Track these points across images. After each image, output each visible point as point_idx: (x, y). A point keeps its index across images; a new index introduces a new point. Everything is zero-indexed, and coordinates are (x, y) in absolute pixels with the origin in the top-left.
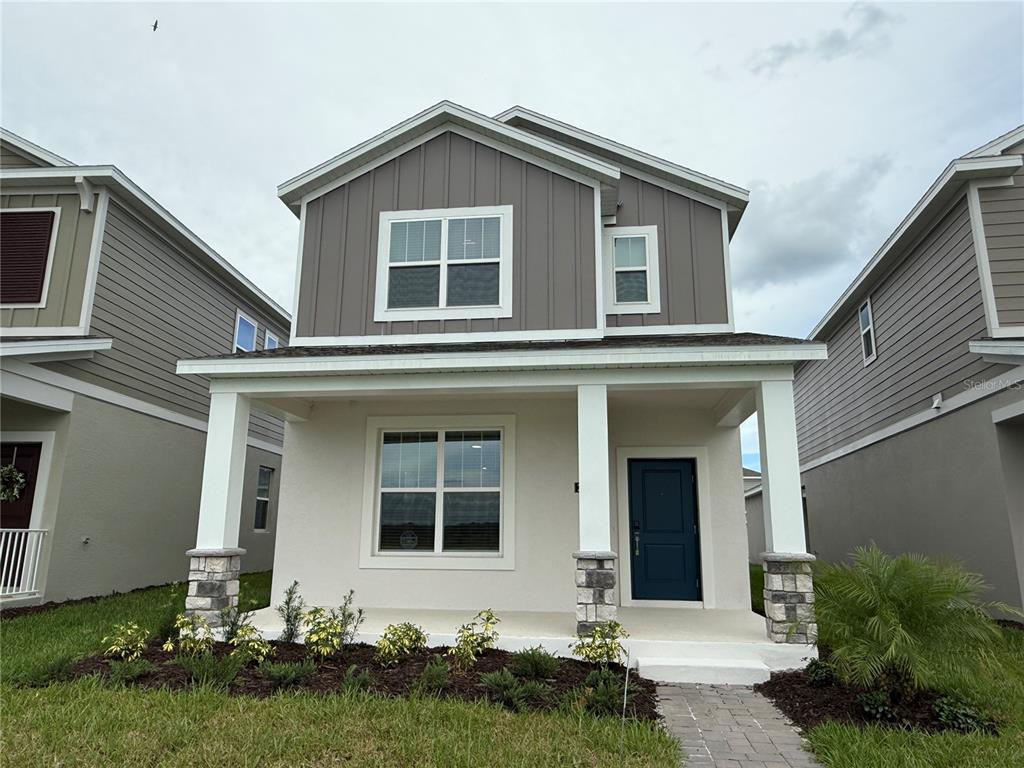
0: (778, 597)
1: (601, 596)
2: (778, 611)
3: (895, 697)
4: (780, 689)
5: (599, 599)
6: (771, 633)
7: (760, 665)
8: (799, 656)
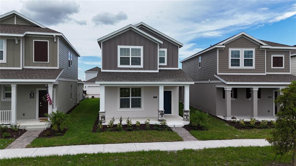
0: (185, 115)
1: (162, 116)
2: (185, 117)
3: (198, 127)
4: (185, 127)
5: (162, 117)
6: (184, 120)
7: (183, 124)
8: (188, 123)
